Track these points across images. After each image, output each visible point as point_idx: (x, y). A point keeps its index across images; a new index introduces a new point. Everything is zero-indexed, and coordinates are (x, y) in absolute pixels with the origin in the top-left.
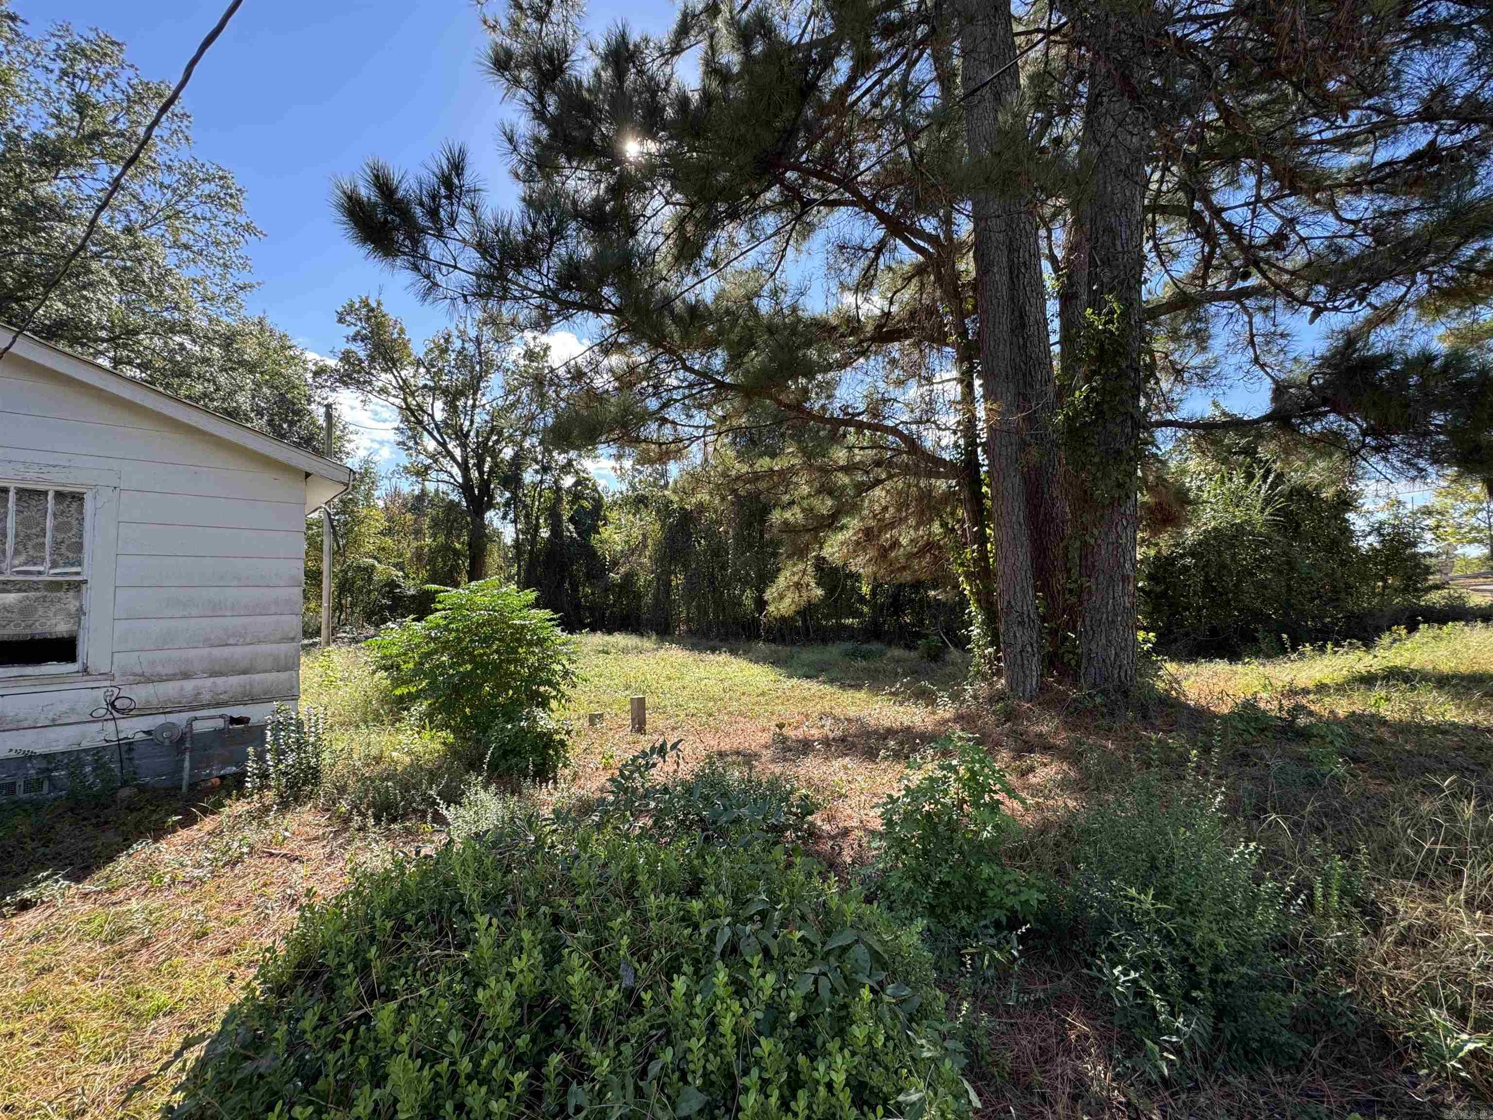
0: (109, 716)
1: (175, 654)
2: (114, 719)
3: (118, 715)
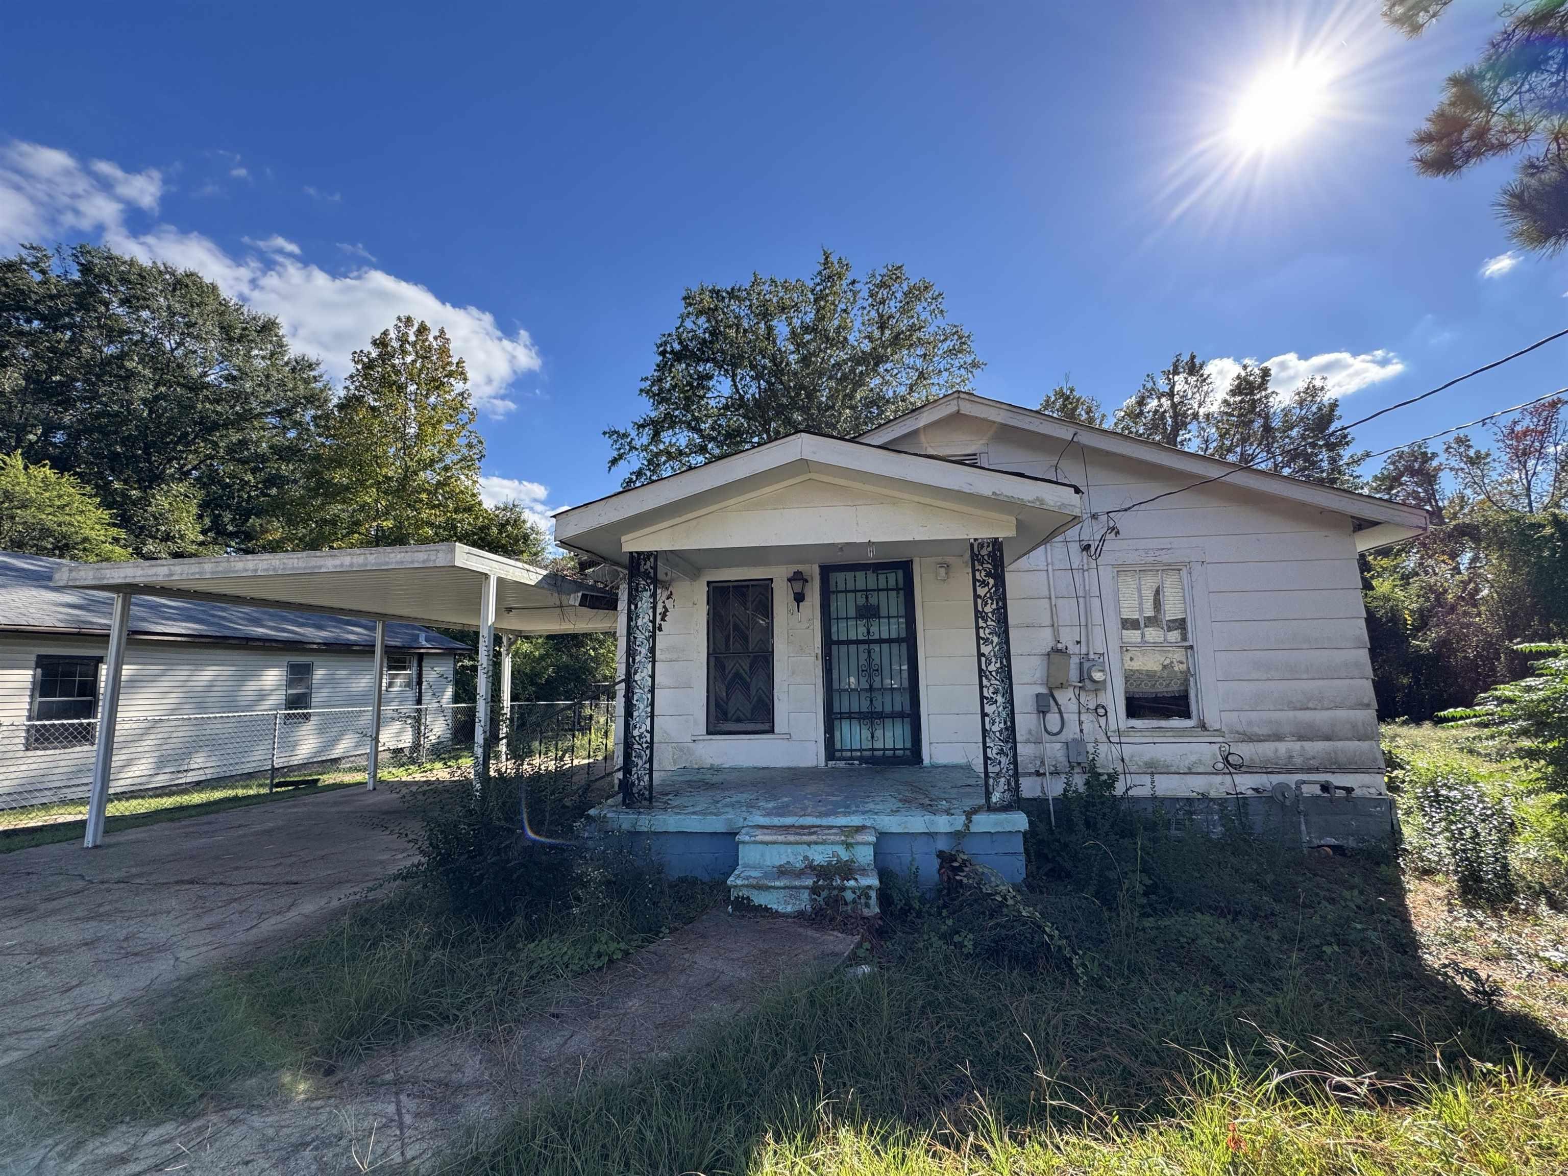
0: (1226, 771)
1: (1266, 715)
2: (1230, 773)
3: (1232, 770)
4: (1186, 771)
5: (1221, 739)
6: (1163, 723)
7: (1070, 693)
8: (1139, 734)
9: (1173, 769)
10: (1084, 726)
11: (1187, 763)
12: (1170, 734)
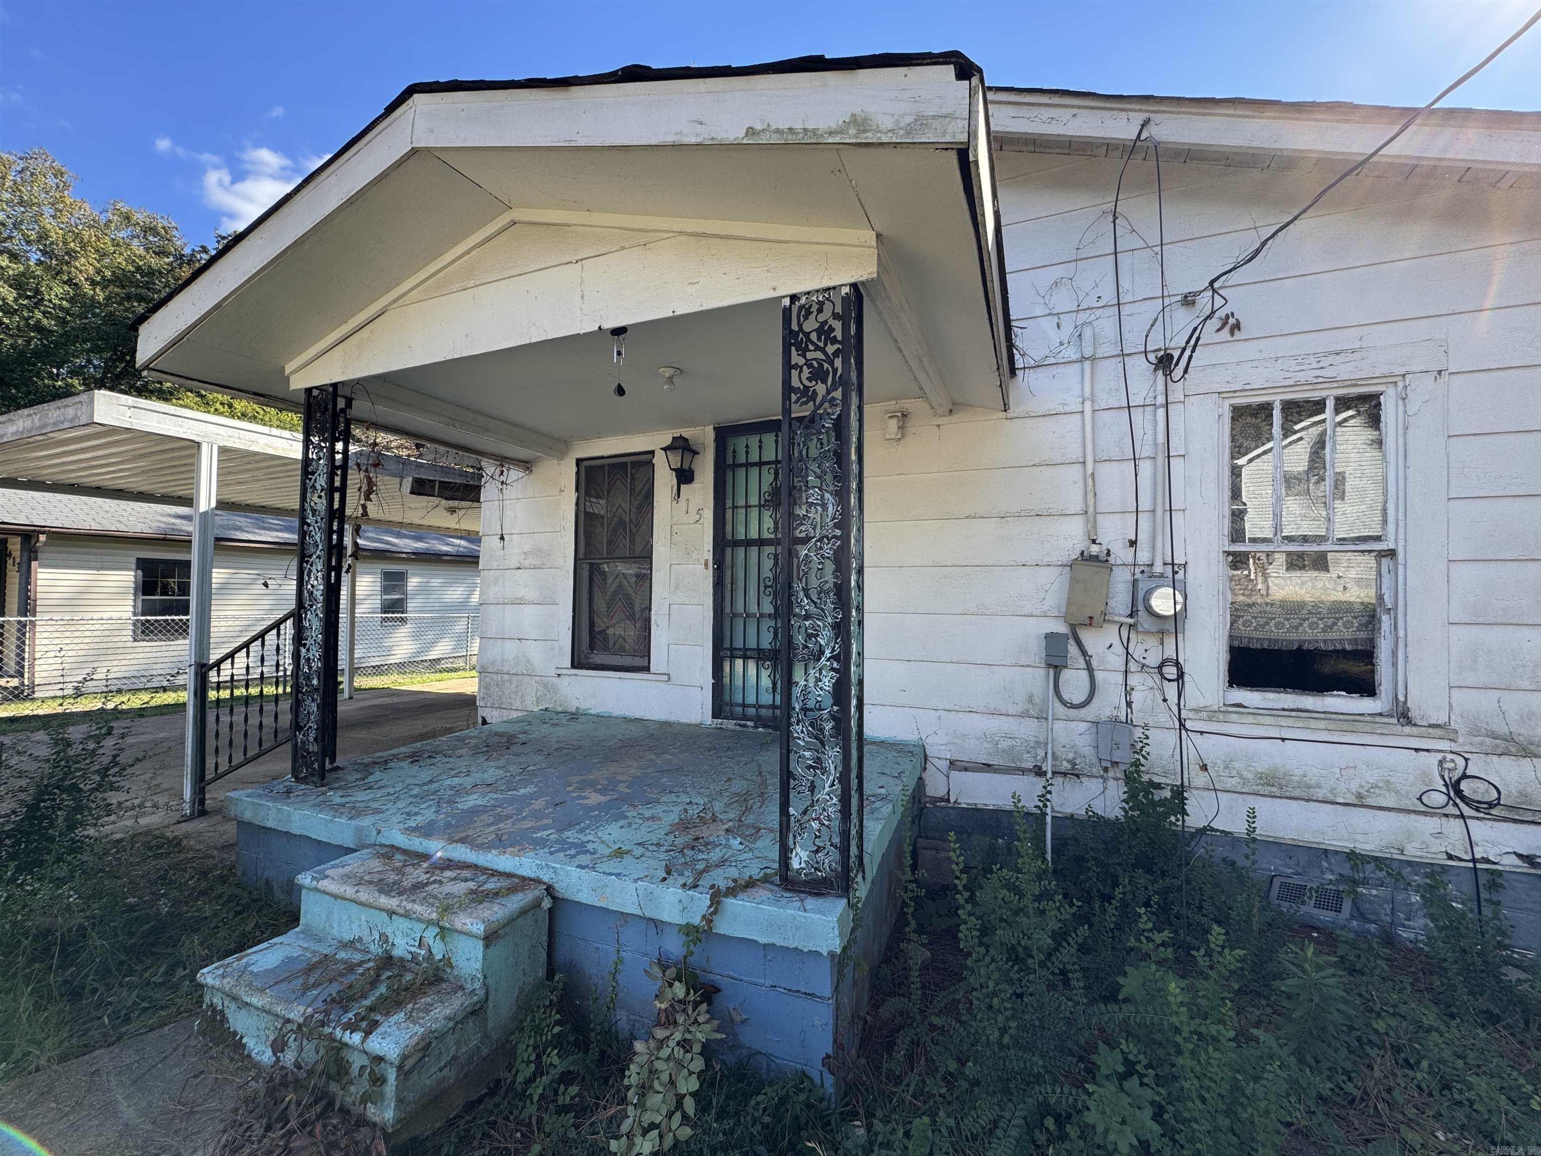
0: (1452, 810)
2: (1462, 816)
3: (1467, 811)
4: (1351, 799)
5: (1445, 745)
6: (1308, 701)
7: (1111, 634)
8: (1250, 719)
9: (1320, 794)
10: (1136, 696)
11: (1354, 786)
12: (1322, 724)
